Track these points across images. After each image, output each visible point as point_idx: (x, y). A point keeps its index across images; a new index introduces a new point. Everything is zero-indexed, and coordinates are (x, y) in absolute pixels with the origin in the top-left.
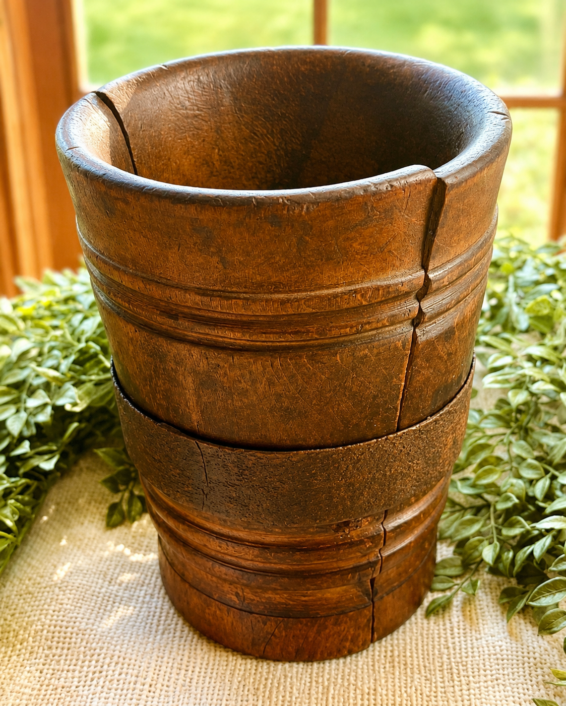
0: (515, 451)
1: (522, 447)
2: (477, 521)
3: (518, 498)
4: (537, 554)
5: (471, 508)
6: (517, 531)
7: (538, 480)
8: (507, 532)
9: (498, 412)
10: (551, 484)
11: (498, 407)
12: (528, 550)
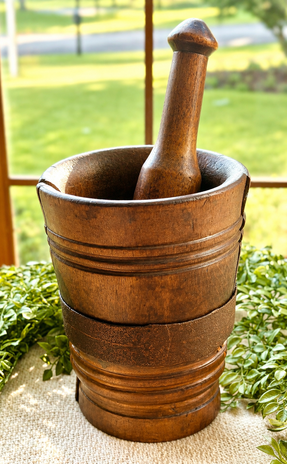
0: (252, 340)
1: (255, 338)
2: (234, 375)
3: (254, 361)
4: (262, 383)
5: (231, 370)
6: (254, 376)
7: (262, 352)
8: (248, 378)
9: (243, 323)
10: (269, 353)
11: (243, 321)
12: (258, 383)
